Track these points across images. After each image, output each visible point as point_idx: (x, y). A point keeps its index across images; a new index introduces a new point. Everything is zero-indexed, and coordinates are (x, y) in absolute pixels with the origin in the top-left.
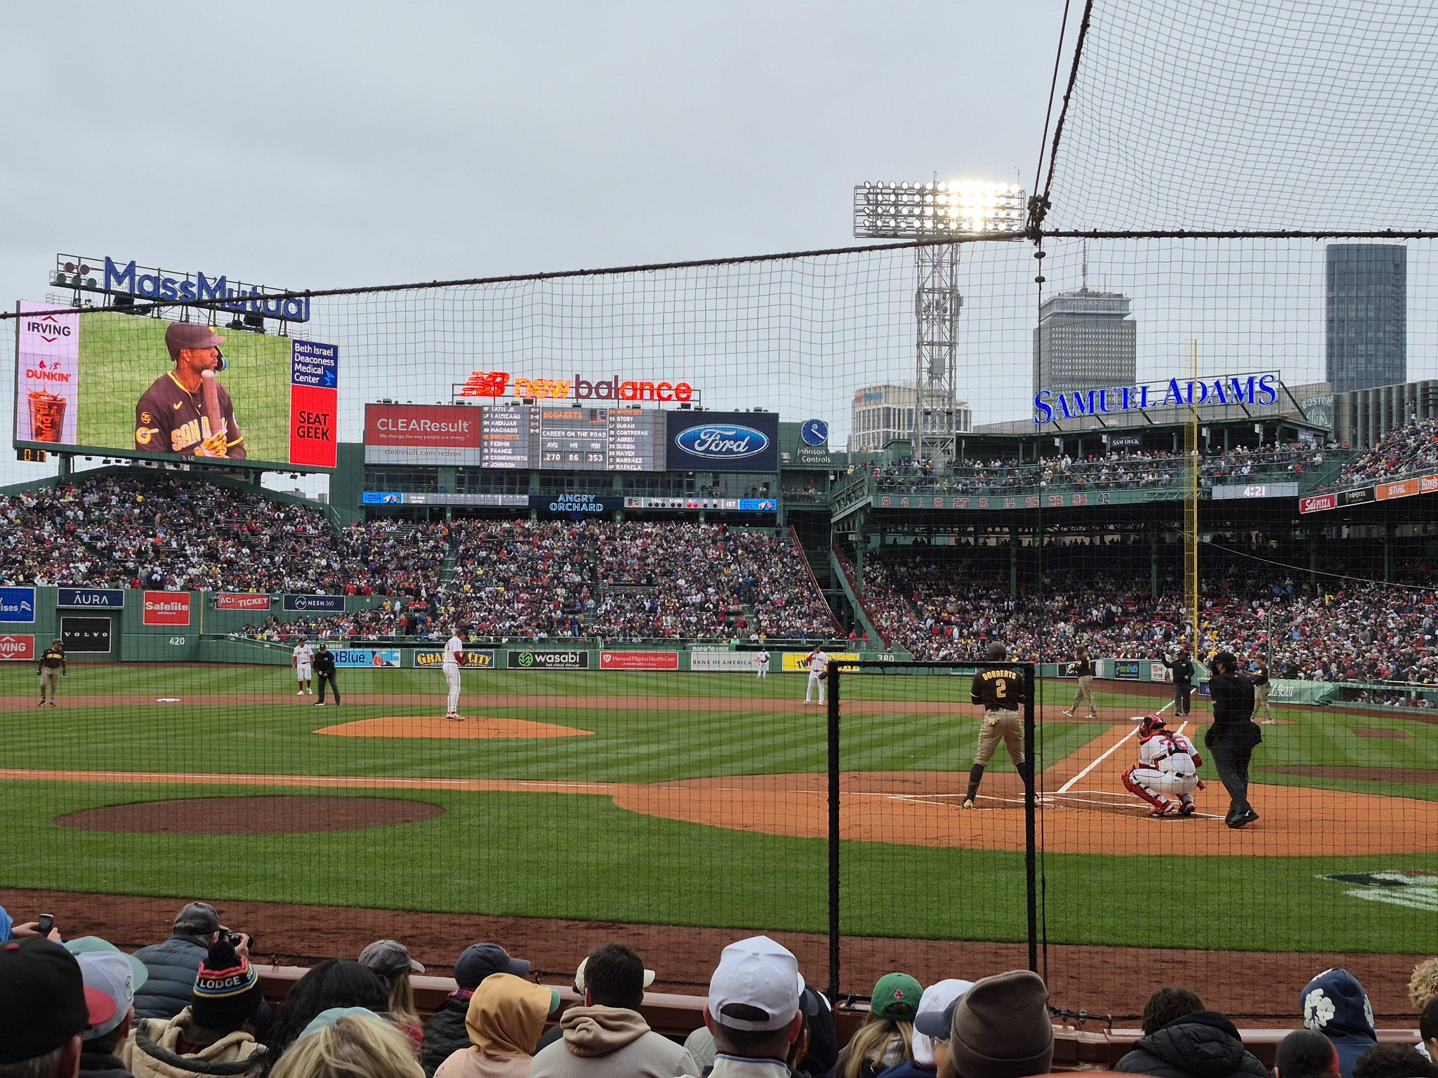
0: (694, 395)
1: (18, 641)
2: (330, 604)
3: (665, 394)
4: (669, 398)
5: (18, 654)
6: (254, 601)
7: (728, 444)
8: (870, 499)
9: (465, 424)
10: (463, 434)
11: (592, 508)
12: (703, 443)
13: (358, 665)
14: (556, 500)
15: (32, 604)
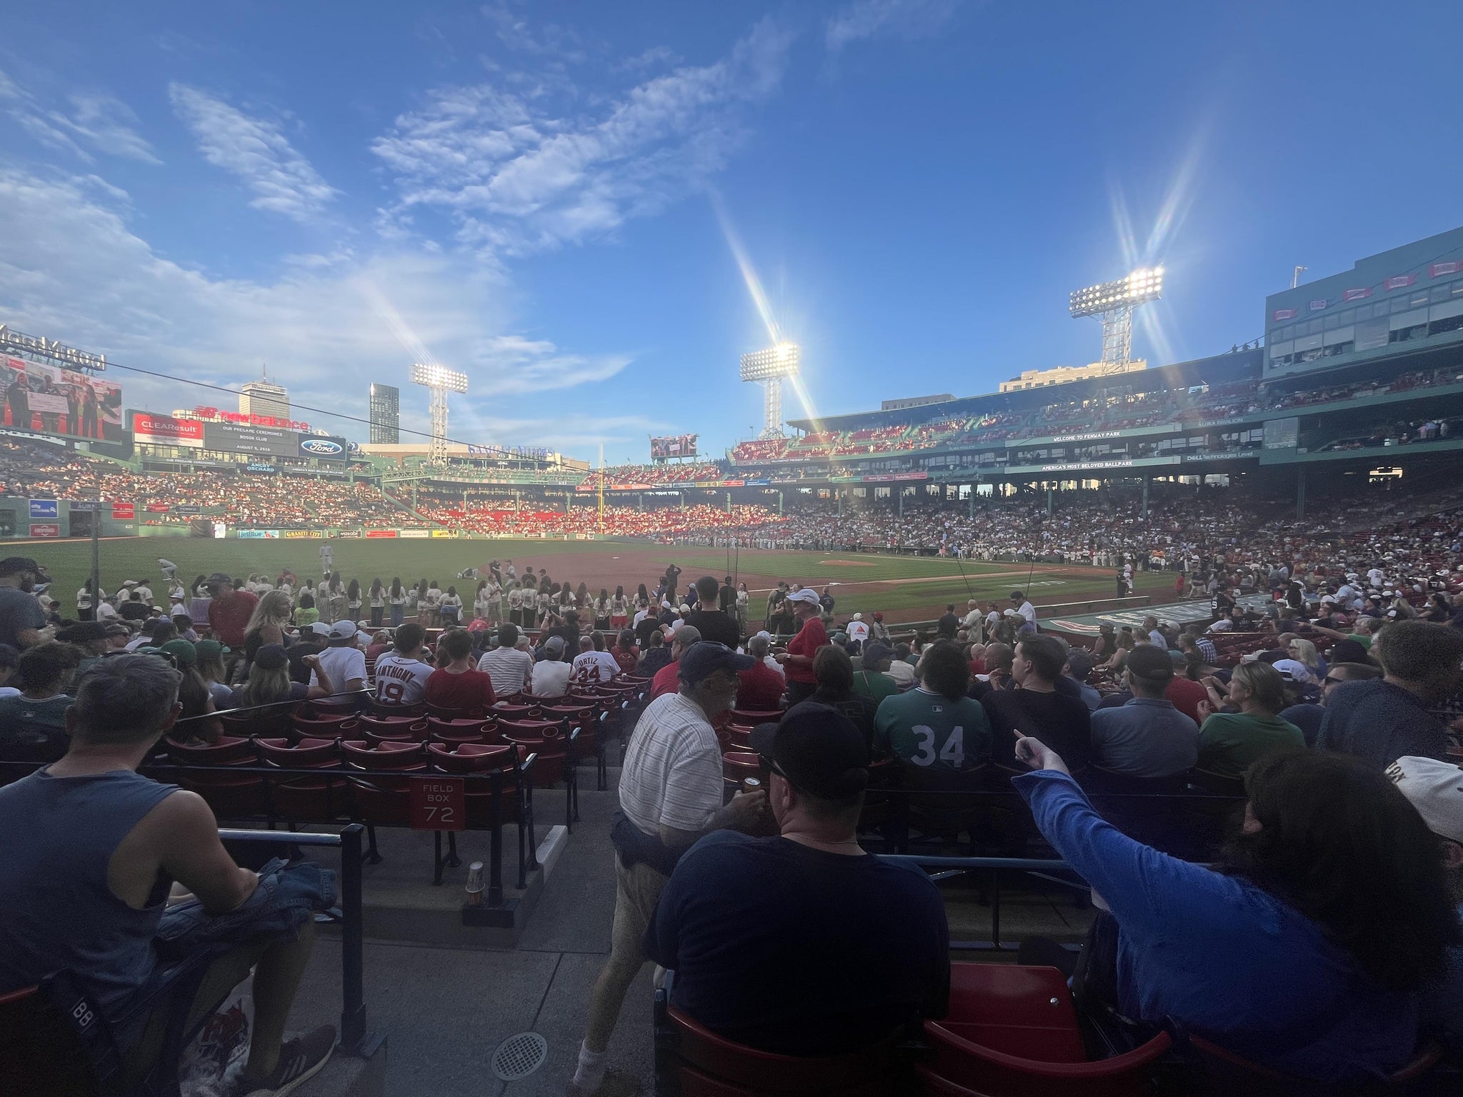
0: (309, 428)
1: (50, 527)
2: (195, 509)
3: (296, 426)
4: (298, 428)
5: (50, 534)
6: (163, 508)
7: (325, 448)
8: (430, 477)
9: (194, 429)
10: (193, 432)
11: (268, 470)
12: (314, 447)
13: (258, 537)
14: (250, 465)
15: (56, 508)
